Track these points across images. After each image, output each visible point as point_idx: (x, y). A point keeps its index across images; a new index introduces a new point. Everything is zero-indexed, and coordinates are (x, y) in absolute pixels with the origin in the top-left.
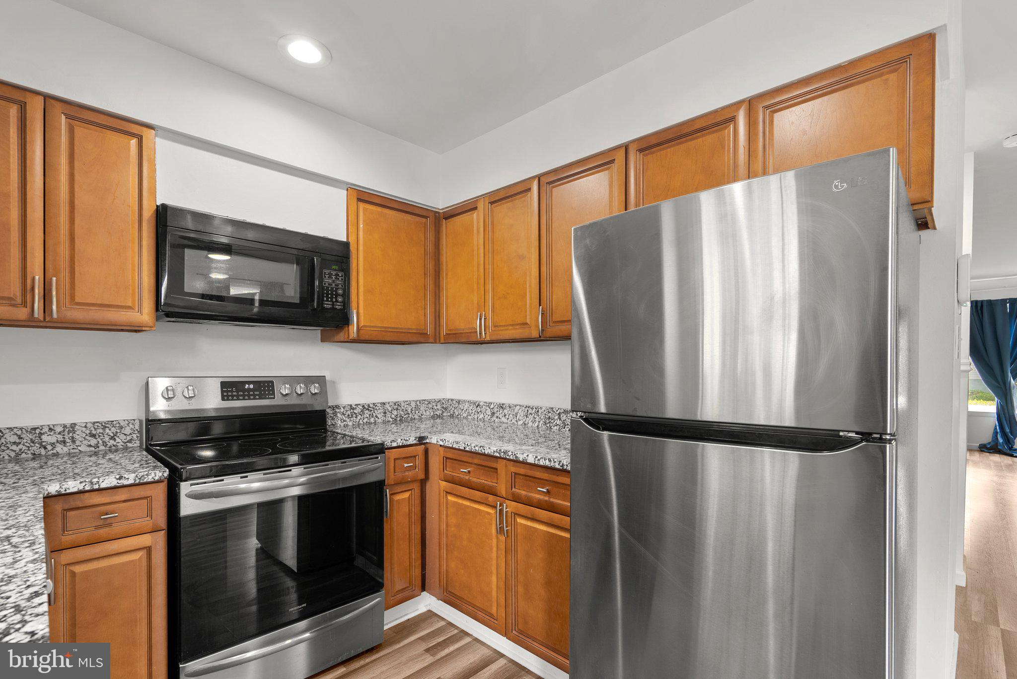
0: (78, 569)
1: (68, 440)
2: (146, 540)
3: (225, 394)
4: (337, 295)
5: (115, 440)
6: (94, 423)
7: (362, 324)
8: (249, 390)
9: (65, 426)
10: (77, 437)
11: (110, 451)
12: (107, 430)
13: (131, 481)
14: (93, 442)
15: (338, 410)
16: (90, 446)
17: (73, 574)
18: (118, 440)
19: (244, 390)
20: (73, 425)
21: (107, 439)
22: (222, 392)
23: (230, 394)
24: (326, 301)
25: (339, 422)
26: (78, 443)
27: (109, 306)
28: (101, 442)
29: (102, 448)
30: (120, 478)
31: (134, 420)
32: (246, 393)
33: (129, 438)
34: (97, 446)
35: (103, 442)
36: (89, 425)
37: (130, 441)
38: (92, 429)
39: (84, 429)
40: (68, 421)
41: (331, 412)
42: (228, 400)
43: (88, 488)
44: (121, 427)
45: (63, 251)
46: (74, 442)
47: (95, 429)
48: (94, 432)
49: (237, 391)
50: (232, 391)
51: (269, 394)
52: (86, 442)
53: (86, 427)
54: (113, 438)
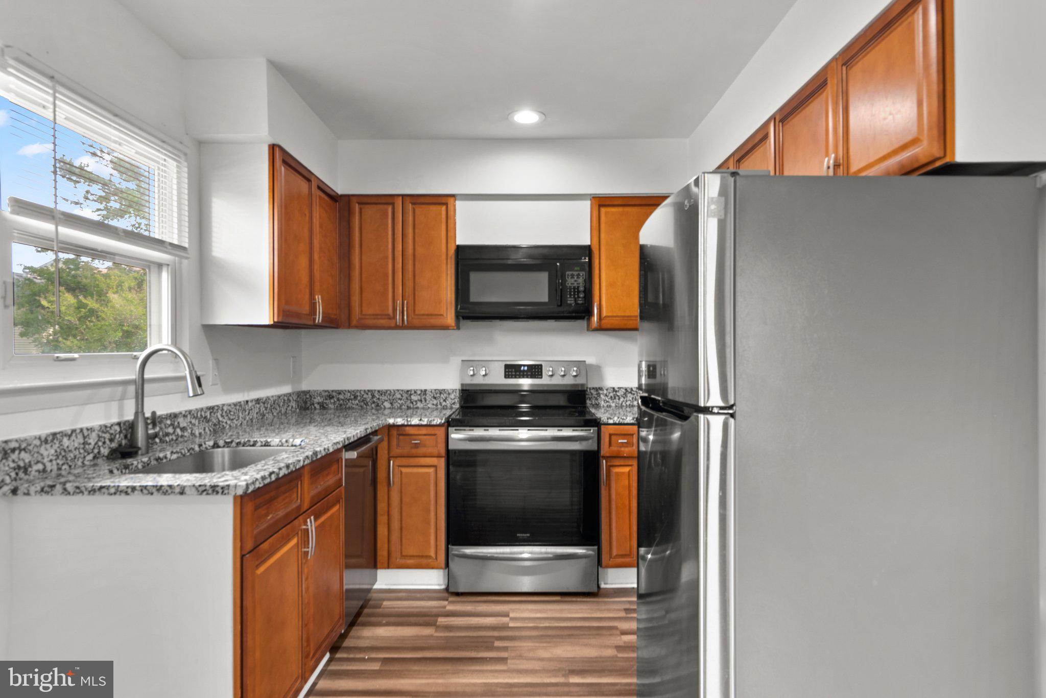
0: (404, 470)
1: (423, 400)
2: (434, 461)
3: (507, 373)
4: (579, 292)
5: (446, 402)
6: (435, 390)
7: (604, 314)
8: (524, 371)
9: (421, 391)
10: (427, 398)
11: (444, 409)
12: (442, 395)
13: (425, 423)
14: (435, 402)
15: (601, 392)
16: (433, 404)
17: (401, 472)
18: (447, 402)
19: (520, 371)
20: (426, 390)
21: (442, 401)
22: (505, 372)
23: (510, 373)
24: (569, 298)
25: (603, 402)
26: (427, 402)
27: (431, 315)
28: (439, 402)
29: (439, 406)
30: (421, 420)
31: (456, 390)
32: (522, 373)
33: (453, 401)
34: (437, 405)
35: (440, 403)
36: (433, 391)
37: (454, 404)
38: (435, 394)
39: (430, 393)
40: (423, 388)
41: (595, 393)
42: (509, 378)
43: (406, 423)
44: (449, 394)
45: (409, 284)
46: (426, 401)
47: (436, 394)
48: (435, 396)
49: (515, 372)
50: (512, 372)
51: (538, 375)
52: (431, 402)
53: (431, 392)
54: (445, 401)
